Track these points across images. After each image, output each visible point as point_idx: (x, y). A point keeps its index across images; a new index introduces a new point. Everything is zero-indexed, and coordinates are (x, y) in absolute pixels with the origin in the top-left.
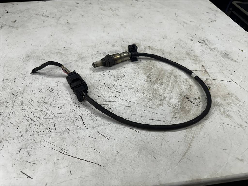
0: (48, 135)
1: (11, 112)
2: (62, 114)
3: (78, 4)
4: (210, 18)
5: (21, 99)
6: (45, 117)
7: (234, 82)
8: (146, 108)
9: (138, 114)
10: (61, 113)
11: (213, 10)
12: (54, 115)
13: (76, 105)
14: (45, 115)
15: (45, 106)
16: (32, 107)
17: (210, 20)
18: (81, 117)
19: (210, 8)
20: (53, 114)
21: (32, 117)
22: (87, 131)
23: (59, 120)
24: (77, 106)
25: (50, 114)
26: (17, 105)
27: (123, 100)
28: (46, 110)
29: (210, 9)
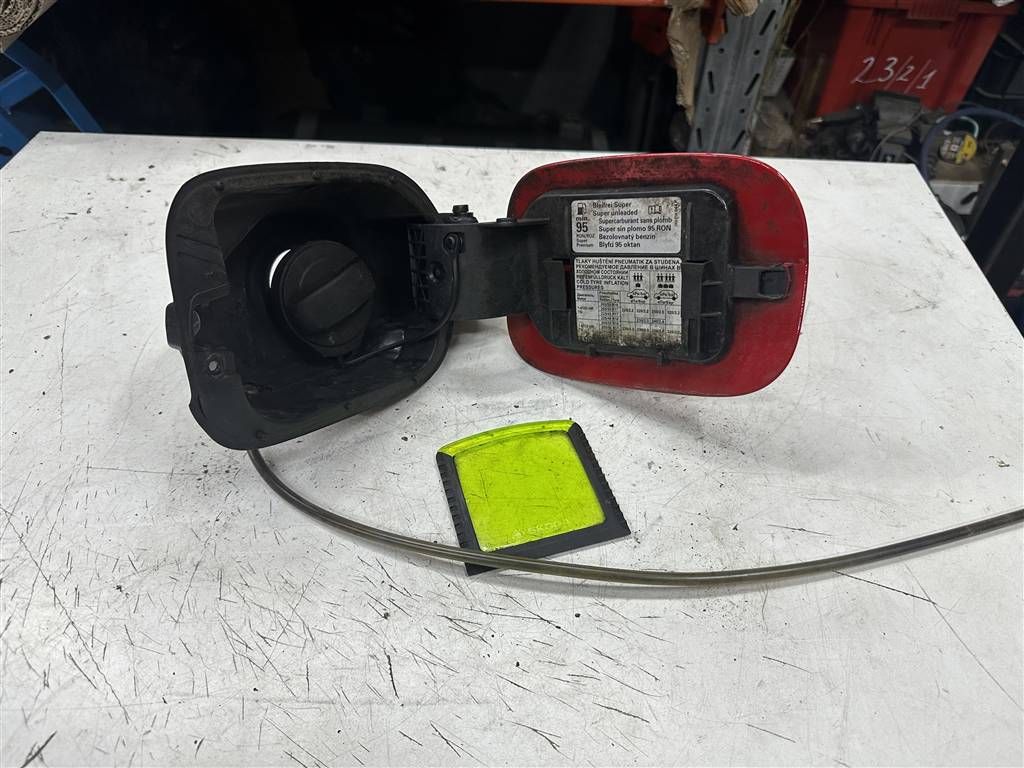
0: (284, 704)
1: (186, 603)
2: (334, 636)
3: (443, 169)
4: (914, 291)
5: (217, 556)
6: (283, 639)
7: (930, 601)
8: (598, 657)
9: (569, 678)
10: (332, 630)
11: (936, 252)
12: (309, 636)
13: (378, 607)
14: (284, 631)
15: (288, 597)
16: (248, 594)
17: (913, 302)
18: (388, 657)
19: (928, 240)
20: (307, 631)
21: (246, 634)
22: (399, 713)
23: (322, 656)
24: (383, 613)
25: (297, 628)
26: (205, 577)
27: (528, 615)
28: (288, 614)
29: (928, 245)
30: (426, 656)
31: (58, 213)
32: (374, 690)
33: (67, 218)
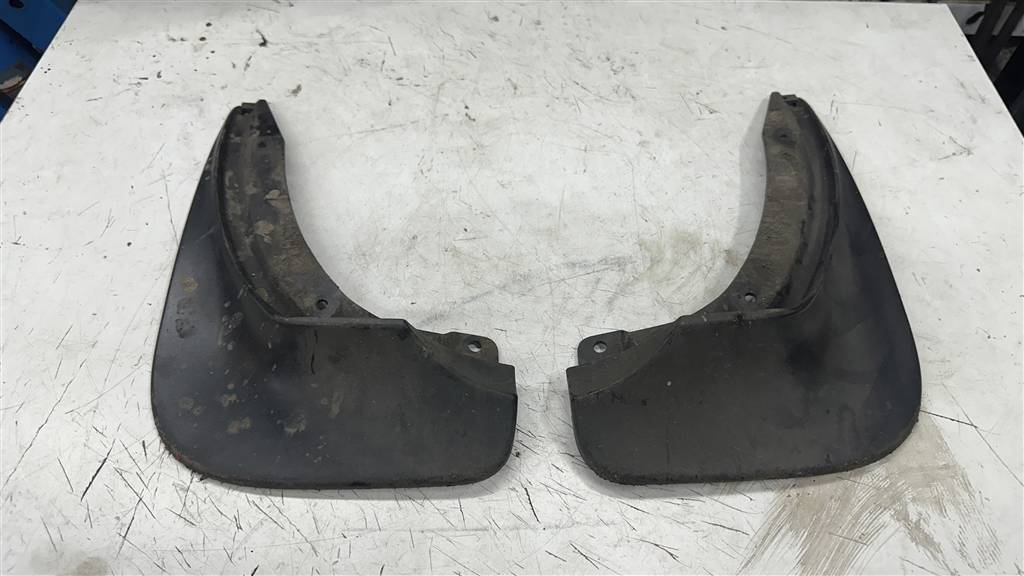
0: (444, 534)
4: (951, 138)
7: (972, 425)
11: (970, 97)
17: (950, 149)
18: (526, 489)
19: (962, 85)
22: (543, 535)
29: (962, 90)
30: (557, 487)
31: (130, 78)
32: (518, 517)
33: (139, 83)
